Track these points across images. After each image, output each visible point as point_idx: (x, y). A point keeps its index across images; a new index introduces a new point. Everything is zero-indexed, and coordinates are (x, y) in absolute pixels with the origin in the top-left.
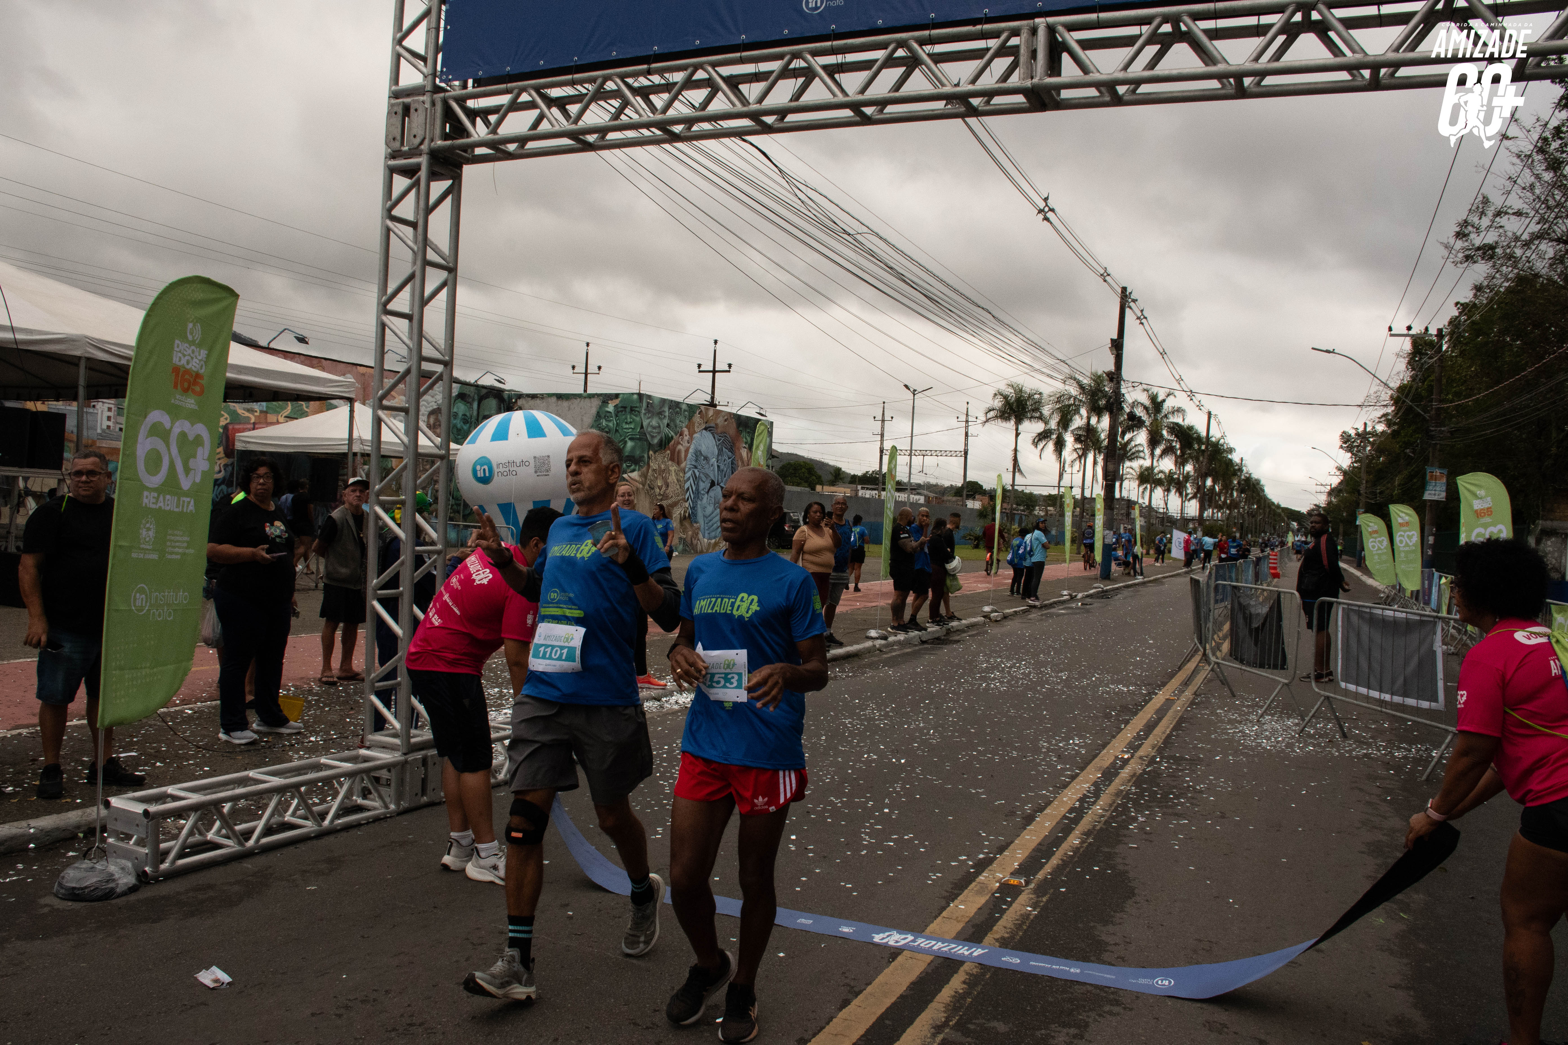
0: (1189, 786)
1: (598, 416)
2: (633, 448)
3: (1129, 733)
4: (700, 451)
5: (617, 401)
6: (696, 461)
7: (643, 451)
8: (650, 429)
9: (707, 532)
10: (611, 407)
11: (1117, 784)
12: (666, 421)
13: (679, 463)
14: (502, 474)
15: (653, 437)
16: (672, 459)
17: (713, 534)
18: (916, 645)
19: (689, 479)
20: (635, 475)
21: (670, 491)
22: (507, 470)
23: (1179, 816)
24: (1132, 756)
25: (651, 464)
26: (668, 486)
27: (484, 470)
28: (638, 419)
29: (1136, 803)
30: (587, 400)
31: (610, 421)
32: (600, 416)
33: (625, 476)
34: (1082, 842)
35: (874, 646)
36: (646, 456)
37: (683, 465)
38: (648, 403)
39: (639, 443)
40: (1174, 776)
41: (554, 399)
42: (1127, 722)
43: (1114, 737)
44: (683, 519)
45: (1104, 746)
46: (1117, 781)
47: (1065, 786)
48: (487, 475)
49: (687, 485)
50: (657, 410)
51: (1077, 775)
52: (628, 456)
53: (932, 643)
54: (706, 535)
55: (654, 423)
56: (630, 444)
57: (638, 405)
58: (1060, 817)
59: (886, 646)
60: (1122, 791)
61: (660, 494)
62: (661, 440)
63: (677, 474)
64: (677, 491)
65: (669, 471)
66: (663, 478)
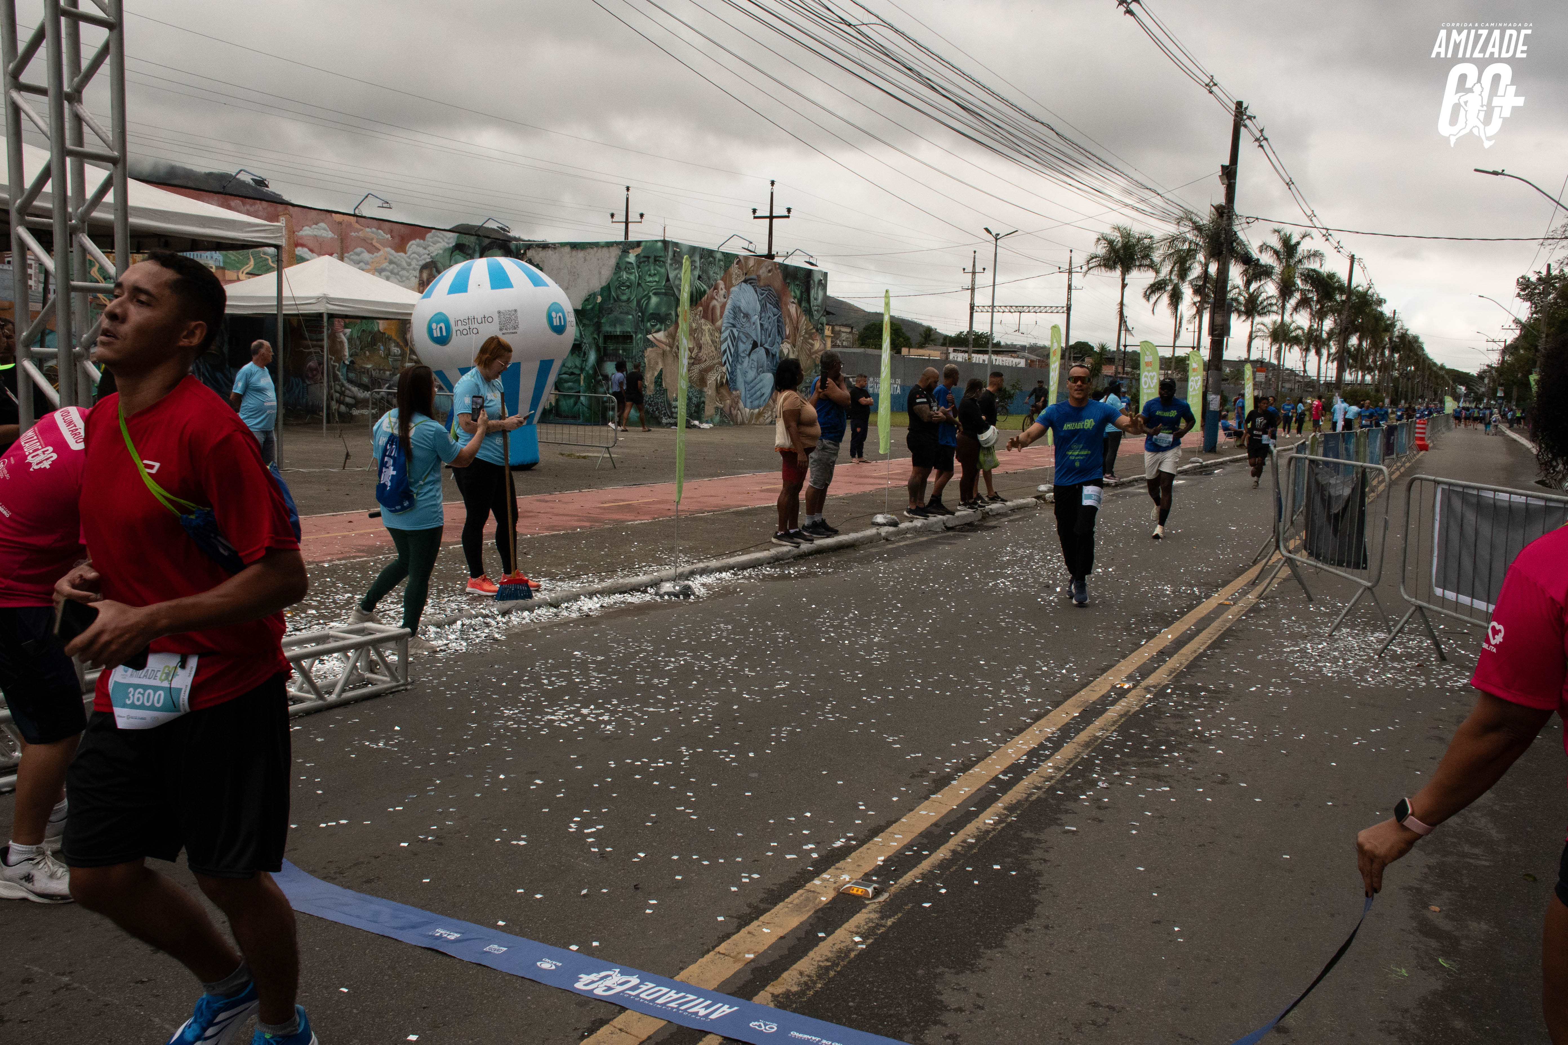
0: (1196, 732)
1: (618, 267)
2: (658, 305)
3: (1147, 651)
4: (739, 308)
5: (639, 250)
6: (734, 319)
7: (670, 308)
9: (748, 401)
10: (632, 258)
11: (1095, 729)
12: (697, 273)
13: (713, 321)
14: (462, 333)
16: (705, 316)
17: (756, 403)
18: (937, 533)
19: (726, 339)
20: (661, 335)
22: (467, 327)
23: (1160, 779)
24: (1135, 686)
26: (700, 348)
27: (441, 328)
28: (663, 270)
29: (1108, 758)
30: (605, 250)
31: (631, 273)
32: (620, 268)
33: (649, 337)
34: (996, 823)
35: (879, 534)
36: (673, 313)
37: (719, 323)
38: (675, 252)
39: (665, 299)
40: (1182, 717)
41: (567, 249)
42: (1151, 636)
43: (1124, 657)
44: (720, 386)
45: (1104, 670)
46: (1098, 723)
47: (1020, 731)
48: (444, 334)
49: (724, 347)
51: (1048, 712)
52: (652, 314)
53: (961, 530)
54: (748, 404)
56: (654, 300)
57: (662, 254)
58: (988, 779)
59: (896, 534)
60: (1098, 738)
63: (711, 334)
64: (711, 354)
65: (702, 331)
66: (694, 338)
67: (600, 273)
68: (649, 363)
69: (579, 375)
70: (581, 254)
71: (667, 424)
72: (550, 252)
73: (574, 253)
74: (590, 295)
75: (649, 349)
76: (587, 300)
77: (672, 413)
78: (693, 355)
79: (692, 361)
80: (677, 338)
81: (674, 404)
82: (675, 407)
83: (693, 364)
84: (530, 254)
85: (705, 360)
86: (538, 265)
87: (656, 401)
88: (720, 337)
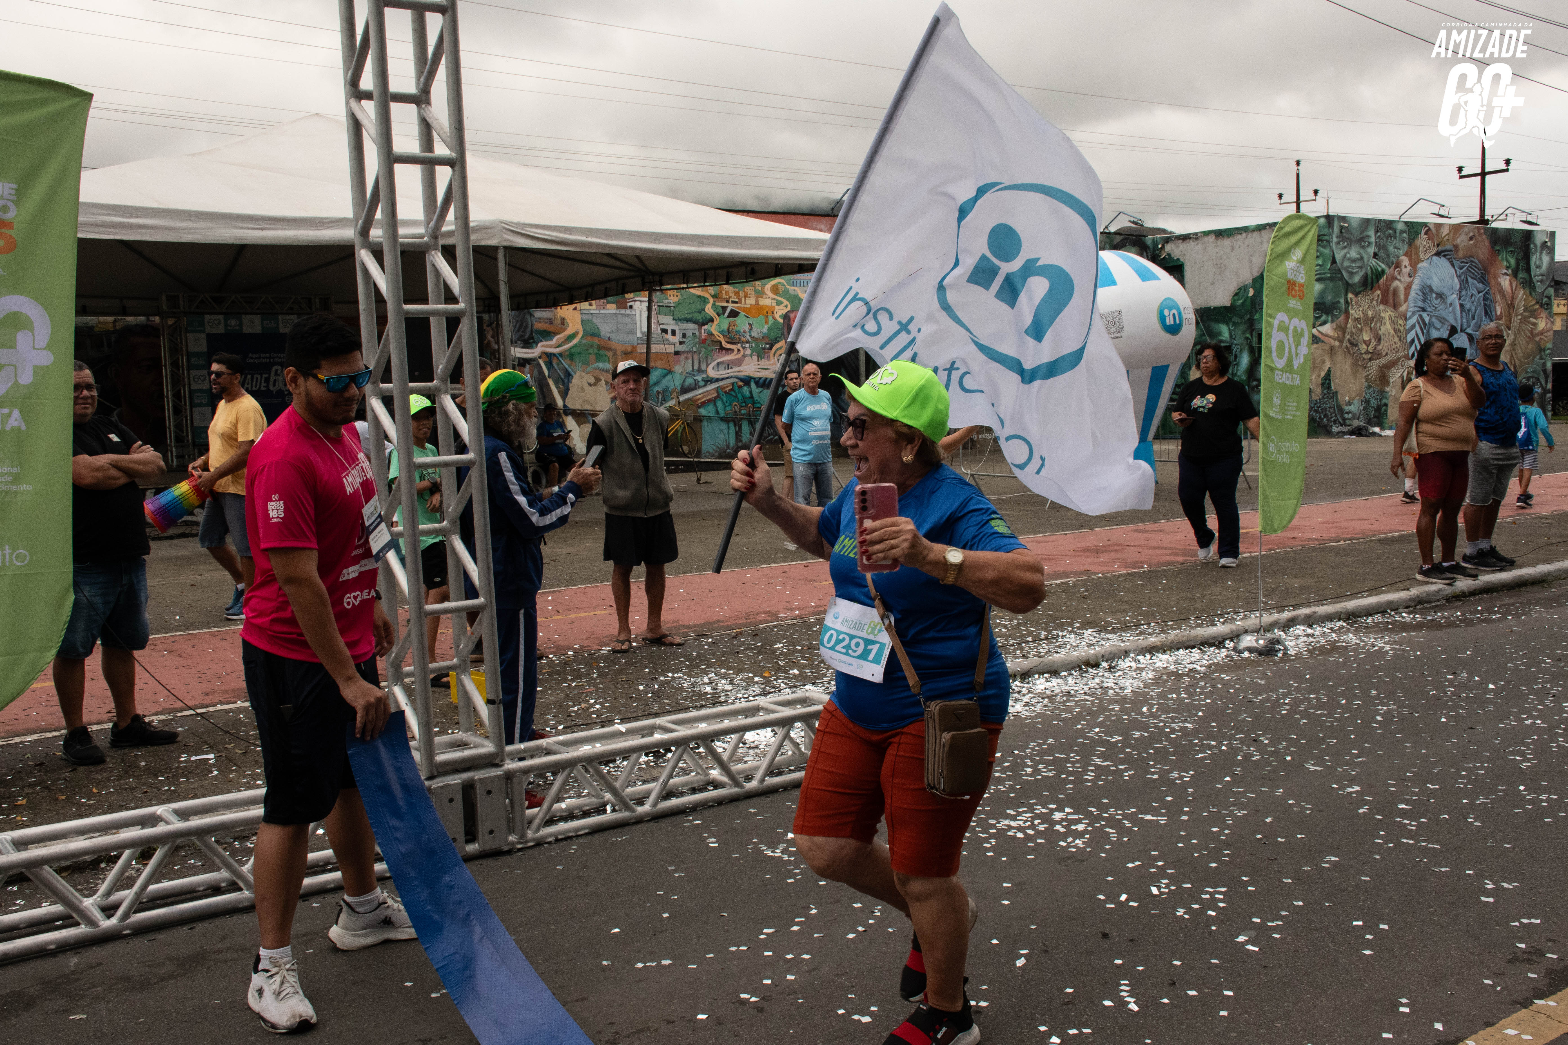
2: (1323, 293)
4: (1430, 287)
6: (1424, 301)
7: (1338, 295)
8: (1346, 264)
12: (1371, 250)
13: (1395, 307)
15: (1351, 274)
16: (1384, 301)
19: (1413, 327)
20: (1327, 329)
21: (1384, 347)
25: (1352, 312)
26: (1379, 340)
28: (1327, 251)
30: (1256, 234)
33: (1313, 331)
36: (1342, 301)
37: (1402, 309)
38: (1342, 227)
39: (1331, 284)
41: (1212, 238)
49: (1411, 335)
50: (1357, 235)
55: (1353, 253)
57: (1326, 232)
61: (1367, 352)
62: (1365, 277)
63: (1393, 322)
64: (1394, 346)
65: (1381, 319)
66: (1371, 329)
67: (1251, 262)
68: (1314, 363)
70: (1227, 242)
71: (1338, 433)
72: (1191, 244)
73: (1219, 241)
74: (1240, 289)
75: (1314, 346)
76: (1236, 294)
77: (1344, 419)
78: (1370, 349)
79: (1369, 356)
80: (1348, 330)
81: (1347, 408)
82: (1348, 413)
83: (1370, 360)
84: (1169, 248)
85: (1387, 354)
86: (1178, 259)
87: (1323, 406)
88: (1405, 325)
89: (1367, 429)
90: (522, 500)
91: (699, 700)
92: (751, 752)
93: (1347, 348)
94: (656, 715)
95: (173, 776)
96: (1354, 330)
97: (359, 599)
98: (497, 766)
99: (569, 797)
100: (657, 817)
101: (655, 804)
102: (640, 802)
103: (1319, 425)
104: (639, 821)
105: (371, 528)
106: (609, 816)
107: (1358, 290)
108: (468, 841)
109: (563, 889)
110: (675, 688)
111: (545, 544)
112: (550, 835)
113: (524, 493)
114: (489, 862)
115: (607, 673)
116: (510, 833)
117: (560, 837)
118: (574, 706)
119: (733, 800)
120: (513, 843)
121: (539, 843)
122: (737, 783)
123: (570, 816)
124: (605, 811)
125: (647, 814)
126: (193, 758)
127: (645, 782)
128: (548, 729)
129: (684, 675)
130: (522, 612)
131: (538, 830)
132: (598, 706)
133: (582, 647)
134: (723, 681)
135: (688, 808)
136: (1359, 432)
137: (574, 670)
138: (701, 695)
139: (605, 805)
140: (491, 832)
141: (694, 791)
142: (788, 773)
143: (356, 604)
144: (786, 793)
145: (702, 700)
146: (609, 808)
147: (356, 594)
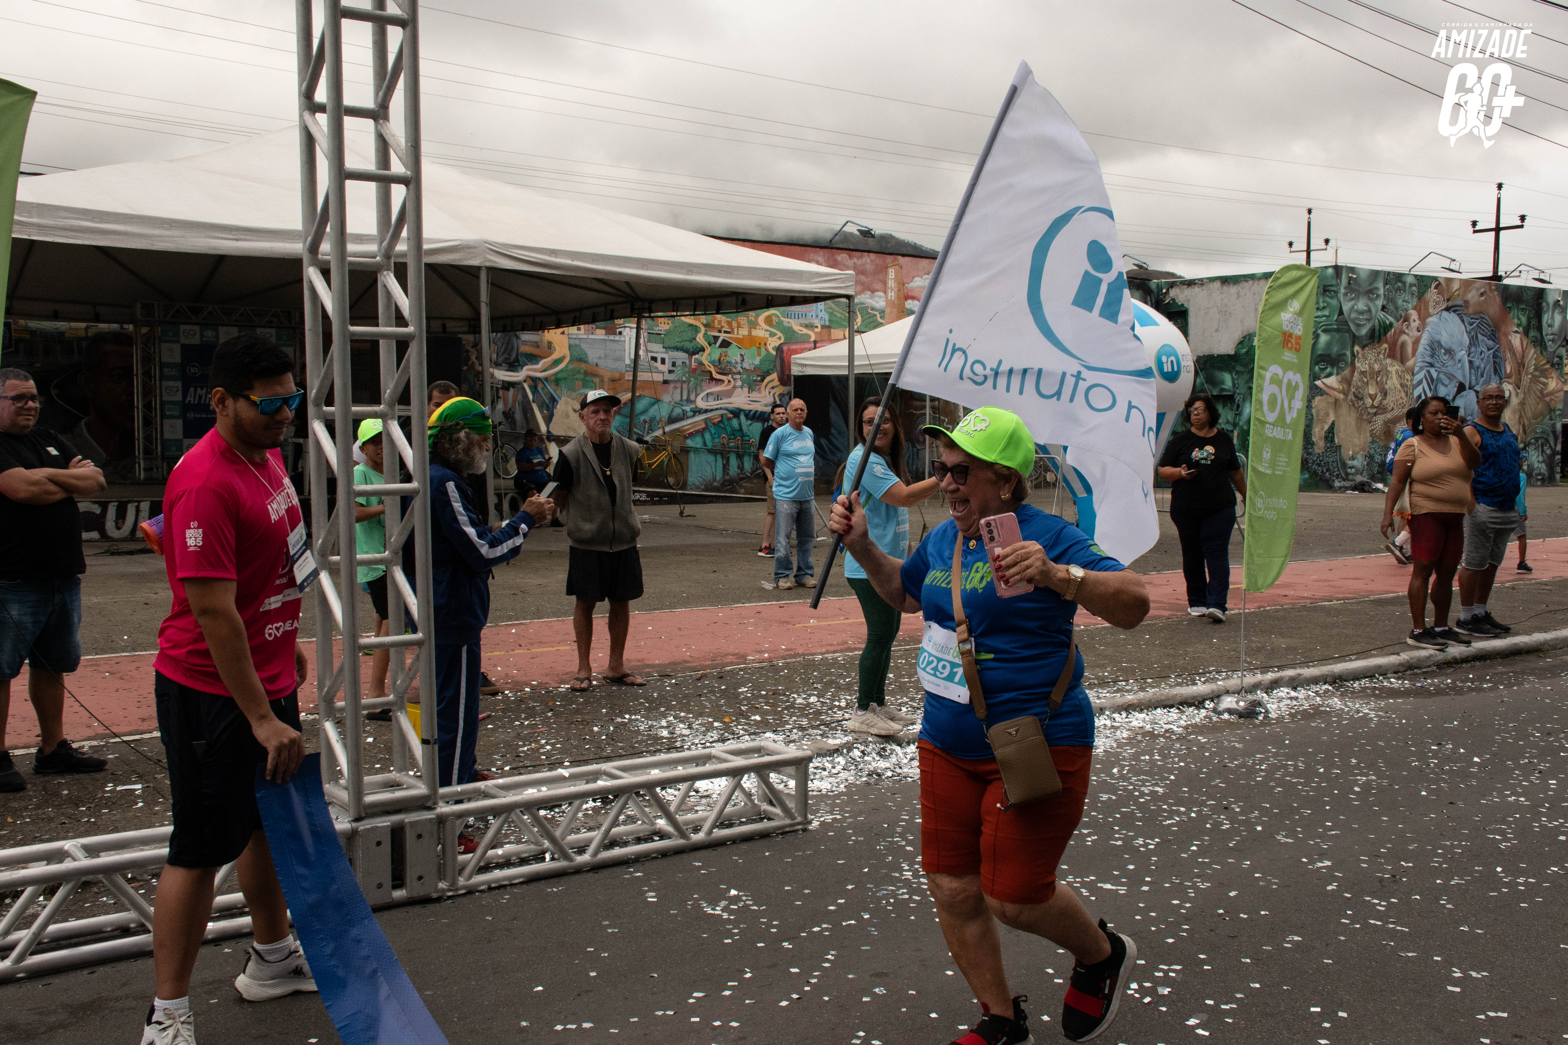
2: (1329, 344)
4: (1439, 342)
6: (1432, 356)
7: (1344, 347)
8: (1353, 315)
12: (1380, 303)
13: (1403, 361)
15: (1359, 326)
16: (1392, 355)
19: (1420, 382)
20: (1332, 381)
21: (1389, 401)
25: (1358, 365)
26: (1385, 394)
28: (1334, 302)
33: (1318, 383)
36: (1348, 353)
37: (1410, 363)
38: (1350, 279)
41: (1217, 284)
49: (1418, 391)
50: (1365, 287)
52: (1321, 355)
55: (1361, 305)
57: (1334, 282)
61: (1373, 406)
62: (1373, 330)
63: (1400, 377)
64: (1401, 401)
65: (1387, 373)
66: (1377, 383)
68: (1318, 415)
69: (1232, 431)
70: (1233, 289)
71: (1340, 488)
72: (1196, 289)
73: (1225, 288)
74: (1245, 337)
75: (1318, 398)
76: (1241, 343)
77: (1347, 474)
78: (1376, 403)
79: (1375, 410)
80: (1353, 383)
81: (1350, 463)
82: (1351, 468)
83: (1375, 414)
84: (1173, 293)
85: (1392, 409)
86: (1182, 305)
87: (1326, 460)
88: (1412, 380)
89: (1370, 485)
90: (471, 531)
91: (655, 744)
92: (704, 801)
93: (1352, 401)
94: (608, 759)
95: (95, 807)
96: (1359, 384)
97: (281, 630)
98: (430, 809)
99: (509, 843)
100: (597, 867)
101: (596, 853)
102: (581, 850)
103: (1321, 479)
104: (578, 871)
105: (296, 556)
106: (548, 864)
107: (1365, 342)
108: (395, 887)
109: (489, 942)
110: (630, 731)
111: (493, 578)
112: (483, 883)
113: (473, 524)
114: (417, 909)
115: (563, 713)
116: (440, 880)
117: (493, 885)
118: (524, 745)
119: (679, 851)
120: (443, 890)
121: (471, 891)
122: (683, 835)
123: (506, 863)
124: (543, 859)
125: (586, 864)
126: (119, 788)
127: (590, 829)
128: (494, 769)
129: (642, 717)
130: (465, 649)
131: (470, 877)
132: (548, 747)
133: (540, 684)
134: (681, 726)
135: (630, 859)
136: (1362, 488)
137: (529, 708)
138: (657, 739)
139: (544, 853)
140: (420, 878)
141: (639, 840)
142: (739, 825)
143: (279, 635)
144: (734, 846)
145: (657, 744)
146: (548, 856)
147: (278, 625)
